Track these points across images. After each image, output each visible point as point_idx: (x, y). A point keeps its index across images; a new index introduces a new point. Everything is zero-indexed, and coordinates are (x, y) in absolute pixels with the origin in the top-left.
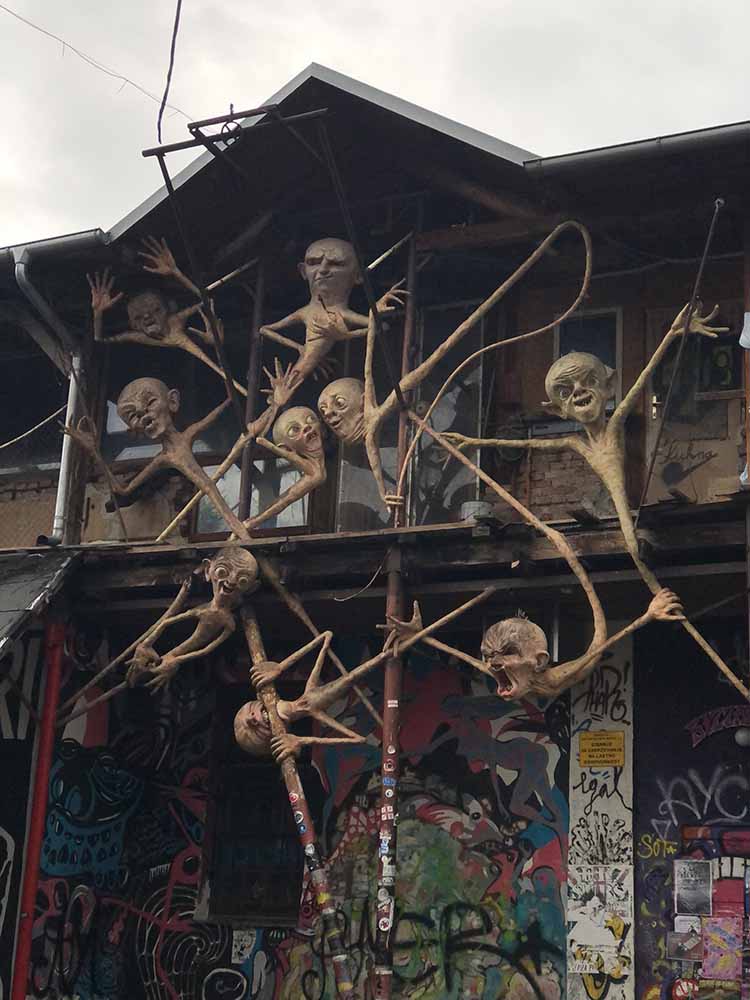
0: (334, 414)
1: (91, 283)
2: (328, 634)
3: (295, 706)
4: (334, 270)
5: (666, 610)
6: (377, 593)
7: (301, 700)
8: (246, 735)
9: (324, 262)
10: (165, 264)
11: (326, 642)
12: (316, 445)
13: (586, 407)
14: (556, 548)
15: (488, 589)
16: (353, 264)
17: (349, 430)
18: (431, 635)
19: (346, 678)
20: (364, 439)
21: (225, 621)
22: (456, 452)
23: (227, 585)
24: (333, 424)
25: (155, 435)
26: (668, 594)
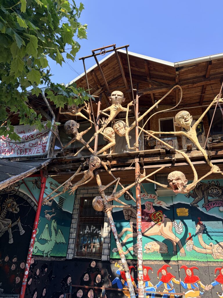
0: (118, 128)
2: (119, 179)
3: (110, 197)
4: (119, 97)
5: (217, 170)
6: (132, 168)
7: (112, 195)
8: (96, 205)
9: (117, 95)
11: (118, 181)
12: (114, 135)
13: (188, 122)
14: (183, 156)
15: (163, 166)
16: (123, 96)
17: (122, 132)
18: (148, 178)
19: (124, 189)
20: (125, 134)
21: (91, 175)
22: (152, 135)
23: (94, 165)
24: (118, 131)
25: (74, 132)
26: (216, 166)
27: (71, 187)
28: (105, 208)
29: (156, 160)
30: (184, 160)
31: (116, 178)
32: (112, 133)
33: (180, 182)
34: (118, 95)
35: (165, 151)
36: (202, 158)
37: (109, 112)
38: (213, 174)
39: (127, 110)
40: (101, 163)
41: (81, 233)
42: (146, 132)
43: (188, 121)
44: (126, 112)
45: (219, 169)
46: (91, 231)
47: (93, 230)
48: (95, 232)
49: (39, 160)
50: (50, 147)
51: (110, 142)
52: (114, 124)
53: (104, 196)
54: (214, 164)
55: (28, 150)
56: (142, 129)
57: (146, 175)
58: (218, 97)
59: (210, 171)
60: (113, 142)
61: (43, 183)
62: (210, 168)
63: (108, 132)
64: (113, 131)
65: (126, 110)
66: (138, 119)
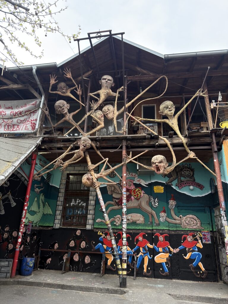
0: (107, 112)
1: (51, 77)
2: (107, 159)
3: (99, 175)
4: (109, 81)
5: (193, 156)
6: (120, 150)
7: (100, 174)
8: (86, 181)
9: (107, 79)
10: (69, 76)
11: (107, 161)
12: (103, 118)
13: (171, 112)
14: (165, 141)
15: (147, 150)
16: (112, 81)
17: (110, 116)
18: (133, 160)
19: (112, 169)
20: (114, 118)
21: (82, 154)
22: (138, 121)
23: (85, 145)
24: (107, 114)
25: (64, 113)
26: (193, 152)
27: (62, 165)
28: (95, 185)
29: (142, 144)
30: (166, 146)
31: (105, 159)
32: (102, 117)
33: (162, 164)
34: (109, 80)
35: (150, 137)
36: (181, 145)
37: (98, 95)
38: (190, 159)
39: (117, 95)
40: (91, 144)
41: (67, 205)
42: (133, 117)
43: (172, 110)
44: (115, 97)
45: (195, 155)
46: (77, 204)
47: (79, 203)
48: (80, 205)
49: (29, 137)
50: (40, 125)
51: (99, 124)
52: (103, 107)
53: (94, 174)
54: (191, 150)
55: (17, 126)
56: (130, 115)
57: (132, 157)
58: (199, 91)
59: (187, 156)
60: (102, 125)
61: (33, 160)
62: (187, 154)
63: (98, 115)
64: (103, 115)
65: (115, 95)
66: (127, 105)
